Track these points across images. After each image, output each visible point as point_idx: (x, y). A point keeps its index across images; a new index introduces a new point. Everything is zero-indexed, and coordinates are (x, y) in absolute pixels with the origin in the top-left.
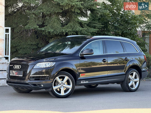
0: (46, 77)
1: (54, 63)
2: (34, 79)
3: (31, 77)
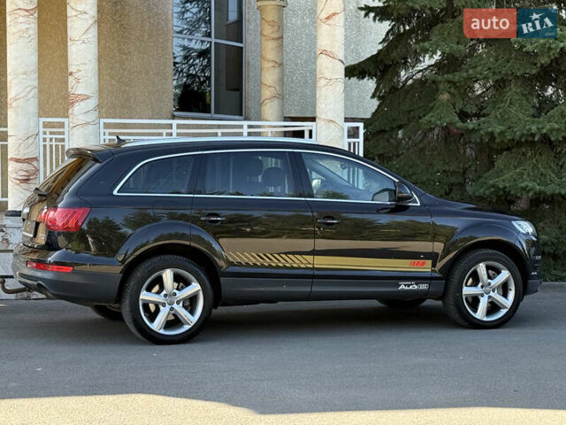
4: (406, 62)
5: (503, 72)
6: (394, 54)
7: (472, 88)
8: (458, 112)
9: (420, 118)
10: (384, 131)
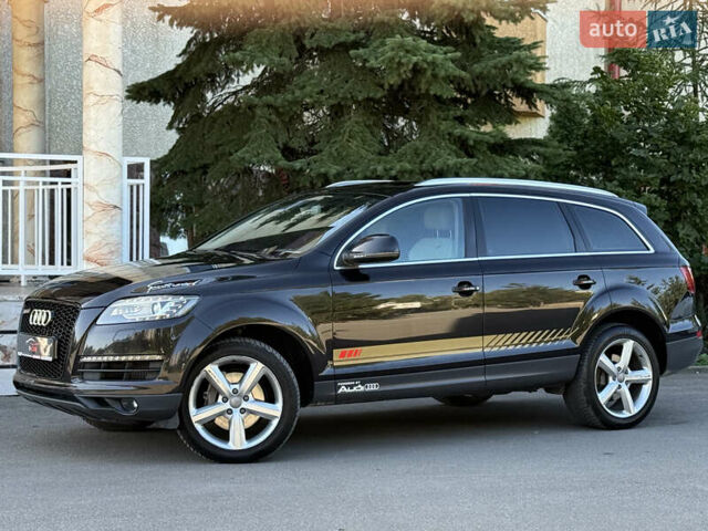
0: (151, 366)
1: (194, 300)
2: (98, 376)
3: (87, 366)
4: (213, 81)
5: (340, 95)
6: (197, 70)
7: (300, 116)
8: (281, 146)
9: (231, 154)
10: (184, 173)
